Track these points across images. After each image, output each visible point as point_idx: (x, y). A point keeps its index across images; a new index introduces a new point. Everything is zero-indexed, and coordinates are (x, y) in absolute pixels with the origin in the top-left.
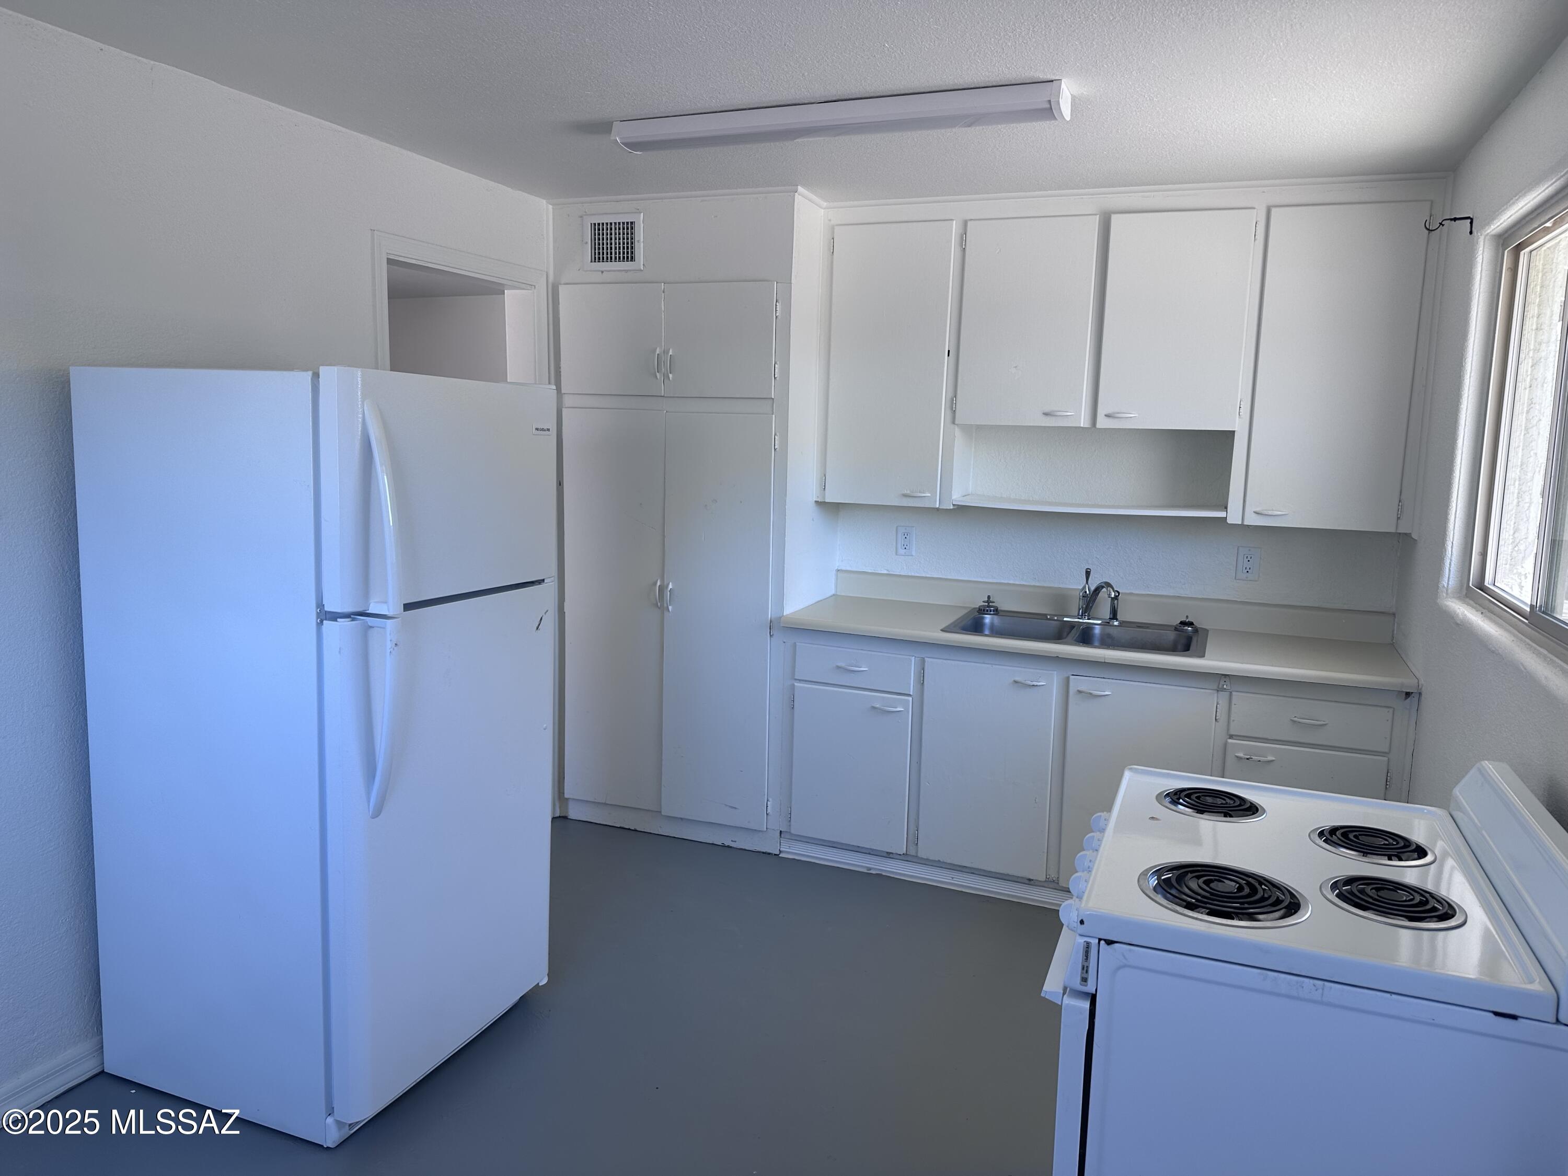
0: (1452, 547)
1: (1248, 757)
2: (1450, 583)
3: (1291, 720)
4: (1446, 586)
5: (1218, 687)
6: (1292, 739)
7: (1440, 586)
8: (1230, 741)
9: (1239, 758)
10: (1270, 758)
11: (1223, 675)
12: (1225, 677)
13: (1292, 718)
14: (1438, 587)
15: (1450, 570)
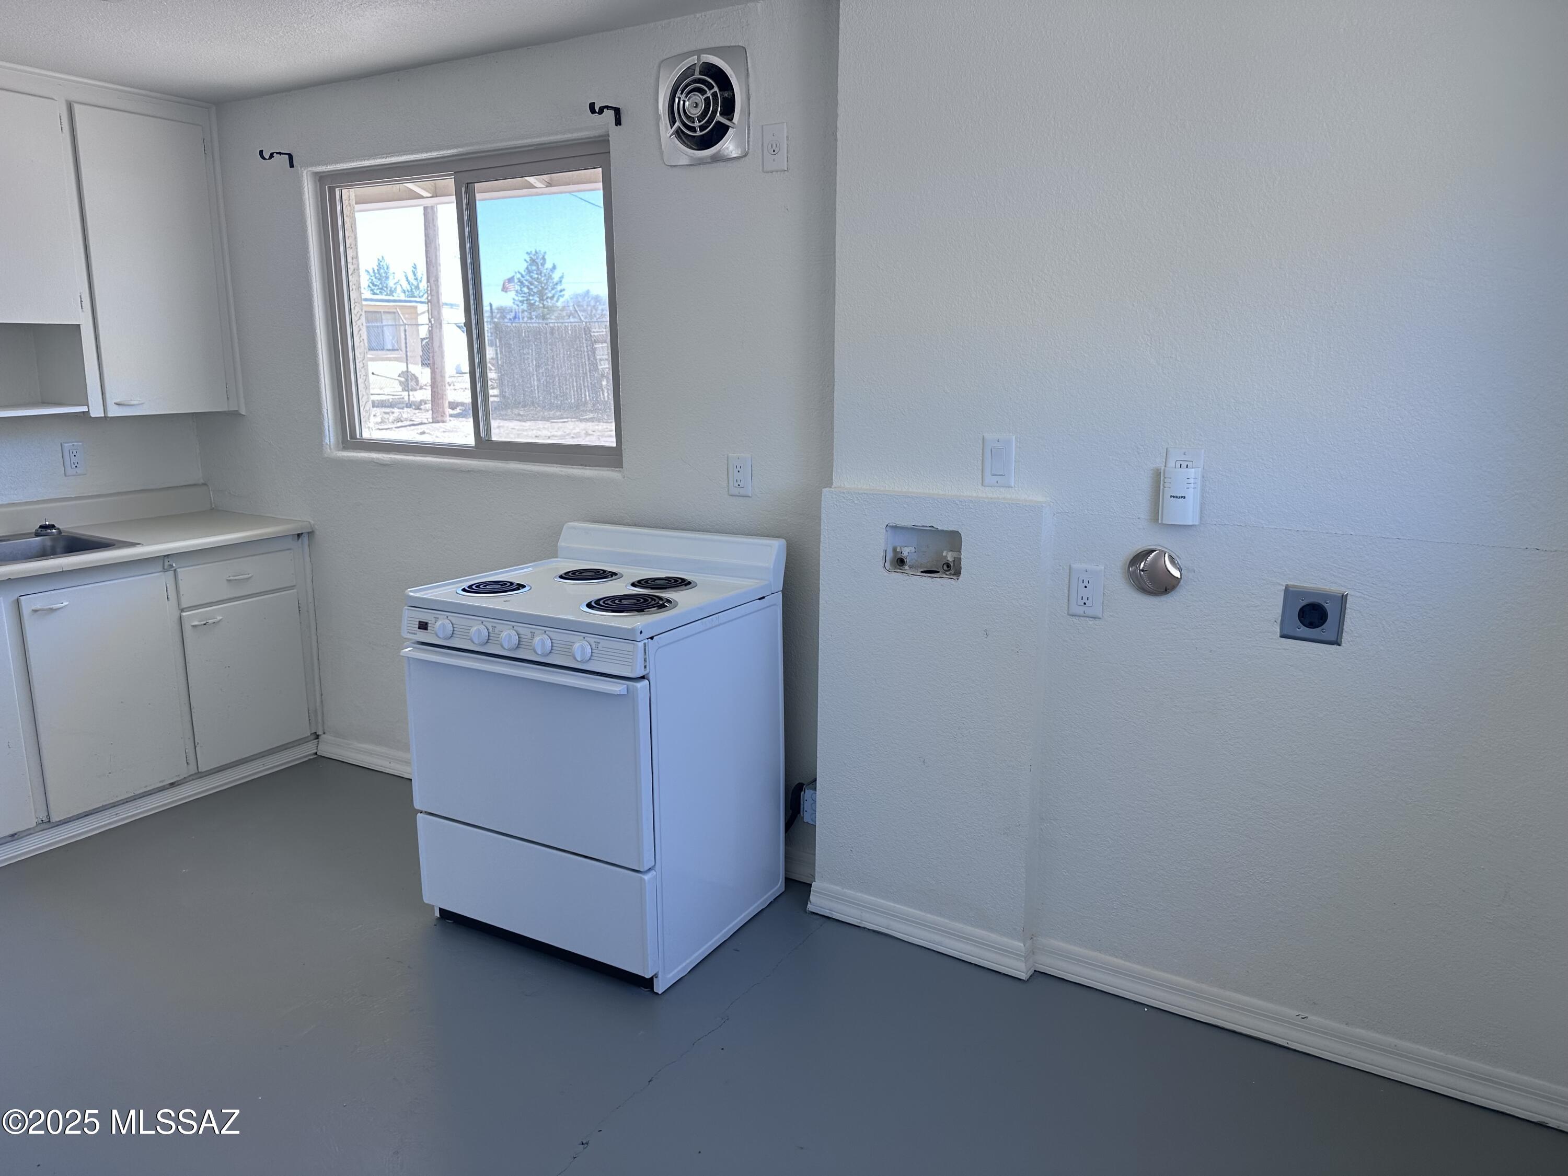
0: (327, 413)
1: (205, 622)
2: (331, 441)
3: (227, 580)
4: (328, 443)
5: (164, 568)
6: (231, 596)
7: (324, 443)
8: (184, 614)
9: (194, 626)
10: (219, 618)
11: (165, 556)
12: (168, 558)
13: (228, 579)
14: (323, 445)
15: (329, 431)
